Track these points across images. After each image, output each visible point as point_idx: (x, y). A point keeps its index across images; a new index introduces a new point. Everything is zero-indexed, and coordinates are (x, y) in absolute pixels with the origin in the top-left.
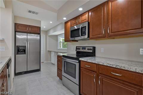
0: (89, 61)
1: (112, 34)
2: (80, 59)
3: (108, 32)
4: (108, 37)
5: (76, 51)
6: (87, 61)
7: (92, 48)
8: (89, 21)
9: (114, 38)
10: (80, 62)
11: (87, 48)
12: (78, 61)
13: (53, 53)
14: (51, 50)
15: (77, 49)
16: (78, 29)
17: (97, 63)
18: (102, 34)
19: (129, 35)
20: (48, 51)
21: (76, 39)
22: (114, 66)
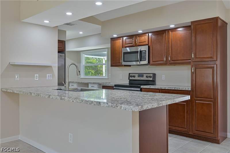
1: (173, 61)
3: (169, 59)
4: (169, 64)
5: (129, 79)
6: (150, 88)
7: (152, 75)
8: (149, 45)
9: (175, 65)
11: (145, 75)
15: (130, 76)
16: (137, 52)
17: (160, 88)
18: (163, 61)
19: (187, 64)
22: (173, 89)
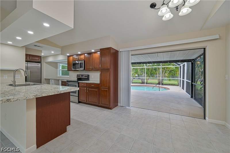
0: (83, 82)
1: (95, 69)
2: (79, 82)
3: (93, 67)
7: (87, 76)
8: (85, 60)
10: (79, 83)
11: (84, 76)
12: (77, 83)
13: (53, 81)
14: (49, 78)
15: (77, 76)
16: (78, 64)
17: (86, 82)
18: (90, 69)
20: (45, 79)
21: (77, 69)
